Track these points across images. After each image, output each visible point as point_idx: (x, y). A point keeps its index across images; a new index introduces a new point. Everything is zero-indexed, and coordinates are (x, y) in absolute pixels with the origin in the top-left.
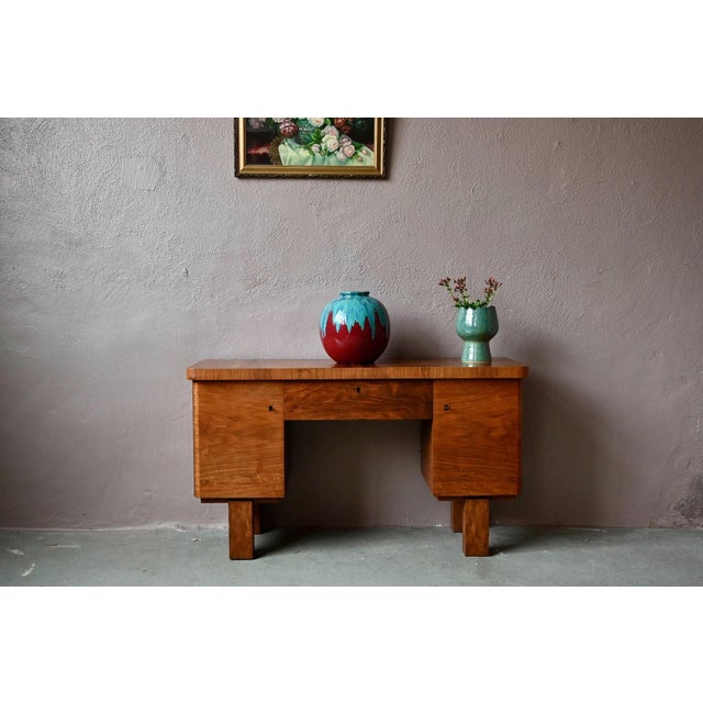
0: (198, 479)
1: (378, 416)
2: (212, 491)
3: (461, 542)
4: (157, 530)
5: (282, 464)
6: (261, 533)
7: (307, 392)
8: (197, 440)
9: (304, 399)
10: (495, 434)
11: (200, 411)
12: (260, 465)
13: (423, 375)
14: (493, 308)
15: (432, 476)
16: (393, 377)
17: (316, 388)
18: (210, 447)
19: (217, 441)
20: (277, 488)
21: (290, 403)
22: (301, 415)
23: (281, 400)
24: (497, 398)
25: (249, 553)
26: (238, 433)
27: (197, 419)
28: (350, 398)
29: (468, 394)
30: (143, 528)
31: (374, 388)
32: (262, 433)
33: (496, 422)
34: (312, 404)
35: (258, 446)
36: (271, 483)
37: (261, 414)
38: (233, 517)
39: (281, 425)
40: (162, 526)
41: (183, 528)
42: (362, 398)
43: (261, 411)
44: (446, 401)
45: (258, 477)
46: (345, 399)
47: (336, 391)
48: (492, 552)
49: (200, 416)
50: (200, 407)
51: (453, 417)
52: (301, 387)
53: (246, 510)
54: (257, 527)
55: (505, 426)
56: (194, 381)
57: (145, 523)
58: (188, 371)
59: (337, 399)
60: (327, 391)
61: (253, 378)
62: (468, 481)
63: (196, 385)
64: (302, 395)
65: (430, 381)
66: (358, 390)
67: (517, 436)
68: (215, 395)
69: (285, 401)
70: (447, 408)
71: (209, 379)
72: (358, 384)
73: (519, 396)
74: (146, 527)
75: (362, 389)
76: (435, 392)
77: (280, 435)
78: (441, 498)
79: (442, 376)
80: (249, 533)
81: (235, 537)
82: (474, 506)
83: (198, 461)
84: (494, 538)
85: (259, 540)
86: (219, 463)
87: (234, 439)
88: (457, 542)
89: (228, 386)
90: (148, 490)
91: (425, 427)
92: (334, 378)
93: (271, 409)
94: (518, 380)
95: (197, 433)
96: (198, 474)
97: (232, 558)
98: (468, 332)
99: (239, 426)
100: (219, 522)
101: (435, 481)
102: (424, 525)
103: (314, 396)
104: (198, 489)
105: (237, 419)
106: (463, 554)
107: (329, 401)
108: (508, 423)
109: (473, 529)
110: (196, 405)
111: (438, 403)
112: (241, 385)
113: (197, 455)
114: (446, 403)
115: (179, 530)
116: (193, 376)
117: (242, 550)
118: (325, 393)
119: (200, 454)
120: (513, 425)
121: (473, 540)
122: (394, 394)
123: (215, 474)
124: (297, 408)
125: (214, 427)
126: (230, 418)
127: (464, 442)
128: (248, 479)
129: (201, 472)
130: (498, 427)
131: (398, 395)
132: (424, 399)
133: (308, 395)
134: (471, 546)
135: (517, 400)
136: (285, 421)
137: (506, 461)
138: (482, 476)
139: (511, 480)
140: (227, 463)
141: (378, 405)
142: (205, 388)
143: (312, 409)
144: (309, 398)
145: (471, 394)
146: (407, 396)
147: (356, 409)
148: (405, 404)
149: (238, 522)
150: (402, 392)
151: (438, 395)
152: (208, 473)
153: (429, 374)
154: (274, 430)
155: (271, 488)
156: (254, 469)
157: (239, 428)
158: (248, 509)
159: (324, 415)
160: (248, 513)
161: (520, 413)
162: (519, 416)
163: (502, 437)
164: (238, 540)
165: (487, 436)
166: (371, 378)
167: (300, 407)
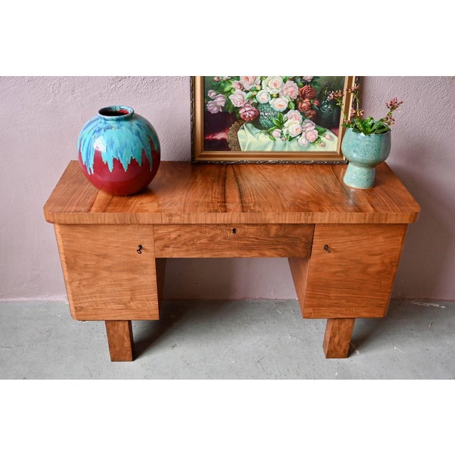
0: (72, 306)
1: (254, 254)
2: (88, 315)
5: (156, 295)
7: (178, 232)
8: (66, 274)
9: (175, 239)
10: (371, 270)
11: (64, 250)
12: (133, 294)
13: (306, 220)
18: (81, 280)
19: (86, 275)
20: (152, 313)
21: (160, 243)
22: (170, 253)
23: (151, 239)
24: (381, 239)
25: (129, 357)
26: (107, 269)
27: (63, 256)
28: (225, 238)
29: (351, 235)
31: (252, 230)
32: (133, 268)
33: (375, 260)
34: (185, 244)
35: (129, 280)
37: (129, 252)
38: (111, 332)
39: (152, 263)
42: (239, 238)
43: (130, 250)
45: (132, 304)
46: (219, 239)
49: (65, 254)
50: (64, 245)
51: (332, 255)
52: (171, 229)
55: (383, 263)
57: (37, 295)
58: (45, 215)
59: (212, 239)
60: (201, 232)
62: (339, 307)
64: (173, 236)
65: (313, 226)
66: (234, 231)
67: (394, 271)
68: (80, 235)
69: (155, 241)
70: (327, 248)
71: (69, 222)
73: (403, 239)
75: (238, 230)
76: (315, 234)
77: (152, 270)
79: (326, 221)
81: (115, 347)
82: (340, 324)
83: (70, 292)
86: (92, 293)
87: (105, 274)
92: (208, 222)
93: (141, 247)
94: (406, 225)
95: (65, 269)
96: (72, 302)
97: (113, 360)
99: (108, 263)
101: (307, 306)
103: (187, 235)
104: (74, 313)
105: (105, 256)
106: (323, 355)
107: (203, 241)
108: (387, 261)
109: (336, 340)
110: (61, 243)
111: (318, 243)
113: (68, 287)
114: (327, 243)
116: (51, 219)
117: (121, 355)
118: (198, 234)
119: (72, 286)
120: (391, 262)
121: (334, 348)
122: (271, 236)
123: (88, 302)
124: (168, 247)
125: (81, 263)
126: (98, 256)
127: (339, 276)
128: (121, 306)
129: (74, 300)
130: (376, 264)
131: (277, 236)
132: (304, 239)
133: (179, 236)
134: (332, 351)
135: (401, 241)
136: (156, 259)
137: (378, 291)
138: (352, 304)
139: (380, 306)
140: (100, 293)
141: (254, 245)
142: (67, 229)
143: (185, 248)
144: (182, 238)
145: (354, 235)
146: (286, 237)
147: (230, 249)
148: (284, 244)
149: (116, 335)
150: (281, 233)
151: (319, 235)
152: (81, 301)
153: (312, 219)
154: (146, 266)
155: (146, 313)
156: (127, 298)
157: (109, 265)
158: (124, 327)
159: (198, 253)
160: (125, 330)
161: (400, 252)
162: (400, 255)
163: (378, 273)
164: (117, 349)
165: (364, 271)
166: (249, 222)
167: (172, 246)
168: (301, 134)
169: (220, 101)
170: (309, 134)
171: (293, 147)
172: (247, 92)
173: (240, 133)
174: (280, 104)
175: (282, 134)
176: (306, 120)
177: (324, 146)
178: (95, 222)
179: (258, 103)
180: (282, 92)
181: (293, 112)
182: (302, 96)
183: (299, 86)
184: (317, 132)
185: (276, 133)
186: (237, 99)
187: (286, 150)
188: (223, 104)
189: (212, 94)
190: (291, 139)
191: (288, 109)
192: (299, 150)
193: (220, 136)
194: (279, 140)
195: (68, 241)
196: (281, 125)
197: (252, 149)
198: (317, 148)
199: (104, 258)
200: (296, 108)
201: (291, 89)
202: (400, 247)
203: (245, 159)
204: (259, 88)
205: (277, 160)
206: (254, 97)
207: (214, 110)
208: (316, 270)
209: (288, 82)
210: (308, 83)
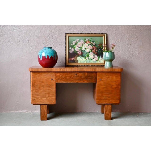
0: (32, 99)
1: (82, 82)
2: (36, 102)
3: (104, 116)
4: (21, 112)
5: (55, 95)
6: (49, 113)
7: (62, 75)
8: (32, 88)
9: (61, 77)
10: (113, 87)
11: (32, 80)
12: (49, 95)
13: (94, 70)
14: (113, 52)
15: (96, 98)
16: (86, 71)
17: (65, 74)
18: (35, 90)
19: (37, 88)
20: (53, 101)
21: (57, 78)
22: (60, 81)
23: (55, 77)
24: (114, 77)
25: (46, 118)
26: (43, 86)
27: (31, 82)
28: (74, 77)
29: (106, 76)
30: (17, 112)
31: (81, 74)
32: (50, 86)
33: (114, 84)
34: (63, 78)
35: (48, 90)
36: (52, 100)
37: (49, 81)
38: (42, 108)
39: (55, 84)
40: (22, 111)
41: (28, 112)
42: (77, 77)
44: (100, 78)
45: (49, 98)
46: (72, 77)
47: (70, 75)
48: (112, 119)
49: (32, 81)
50: (32, 79)
51: (102, 82)
52: (60, 74)
53: (45, 107)
54: (48, 112)
55: (116, 85)
56: (31, 72)
57: (17, 110)
58: (29, 69)
59: (70, 77)
60: (68, 75)
61: (47, 71)
62: (106, 100)
63: (31, 73)
64: (61, 76)
65: (96, 72)
66: (76, 74)
67: (120, 87)
68: (37, 76)
69: (56, 77)
70: (100, 80)
71: (35, 71)
72: (76, 73)
73: (120, 77)
74: (18, 112)
75: (77, 74)
77: (54, 87)
78: (98, 104)
79: (99, 71)
80: (46, 113)
81: (42, 115)
82: (107, 106)
83: (32, 94)
84: (113, 115)
85: (49, 115)
86: (38, 94)
87: (42, 88)
88: (103, 116)
89: (40, 73)
90: (18, 102)
91: (94, 85)
92: (70, 71)
93: (52, 79)
94: (120, 72)
95: (32, 86)
96: (32, 97)
97: (41, 120)
98: (107, 59)
99: (43, 84)
100: (38, 110)
101: (97, 99)
102: (93, 112)
103: (64, 76)
104: (32, 101)
105: (42, 82)
106: (104, 119)
107: (68, 77)
108: (117, 84)
109: (107, 112)
110: (31, 78)
111: (98, 78)
112: (44, 73)
113: (32, 92)
115: (27, 112)
116: (30, 70)
117: (44, 118)
118: (67, 75)
119: (32, 91)
120: (118, 84)
121: (107, 116)
122: (86, 76)
123: (36, 97)
124: (59, 79)
125: (36, 84)
126: (41, 82)
127: (105, 89)
128: (46, 99)
129: (33, 97)
130: (114, 85)
131: (87, 76)
132: (94, 77)
133: (62, 76)
134: (106, 117)
135: (120, 78)
136: (56, 83)
137: (116, 94)
138: (110, 98)
139: (118, 99)
140: (40, 94)
141: (81, 79)
142: (34, 74)
143: (64, 80)
144: (63, 77)
145: (107, 76)
146: (90, 76)
147: (75, 80)
148: (89, 79)
149: (43, 110)
150: (88, 75)
151: (98, 76)
152: (35, 97)
153: (96, 70)
154: (53, 85)
155: (52, 101)
156: (47, 96)
157: (43, 85)
158: (46, 107)
159: (67, 81)
160: (45, 108)
161: (120, 81)
162: (120, 82)
163: (115, 88)
164: (43, 115)
165: (111, 87)
166: (80, 71)
167: (60, 79)
168: (94, 58)
169: (73, 50)
170: (96, 58)
171: (92, 62)
172: (79, 48)
173: (78, 58)
174: (88, 51)
175: (89, 58)
176: (95, 55)
177: (100, 61)
178: (41, 71)
179: (82, 50)
180: (88, 48)
181: (91, 53)
182: (93, 49)
183: (92, 46)
184: (97, 58)
185: (87, 58)
186: (77, 49)
187: (90, 62)
188: (73, 51)
189: (70, 48)
190: (91, 60)
191: (90, 52)
192: (93, 62)
193: (73, 59)
194: (88, 60)
195: (34, 77)
196: (88, 56)
197: (81, 62)
198: (98, 62)
199: (42, 83)
200: (92, 52)
201: (90, 47)
202: (120, 79)
203: (79, 65)
204: (82, 47)
205: (88, 65)
206: (81, 49)
207: (71, 52)
208: (98, 87)
209: (89, 45)
210: (94, 46)
